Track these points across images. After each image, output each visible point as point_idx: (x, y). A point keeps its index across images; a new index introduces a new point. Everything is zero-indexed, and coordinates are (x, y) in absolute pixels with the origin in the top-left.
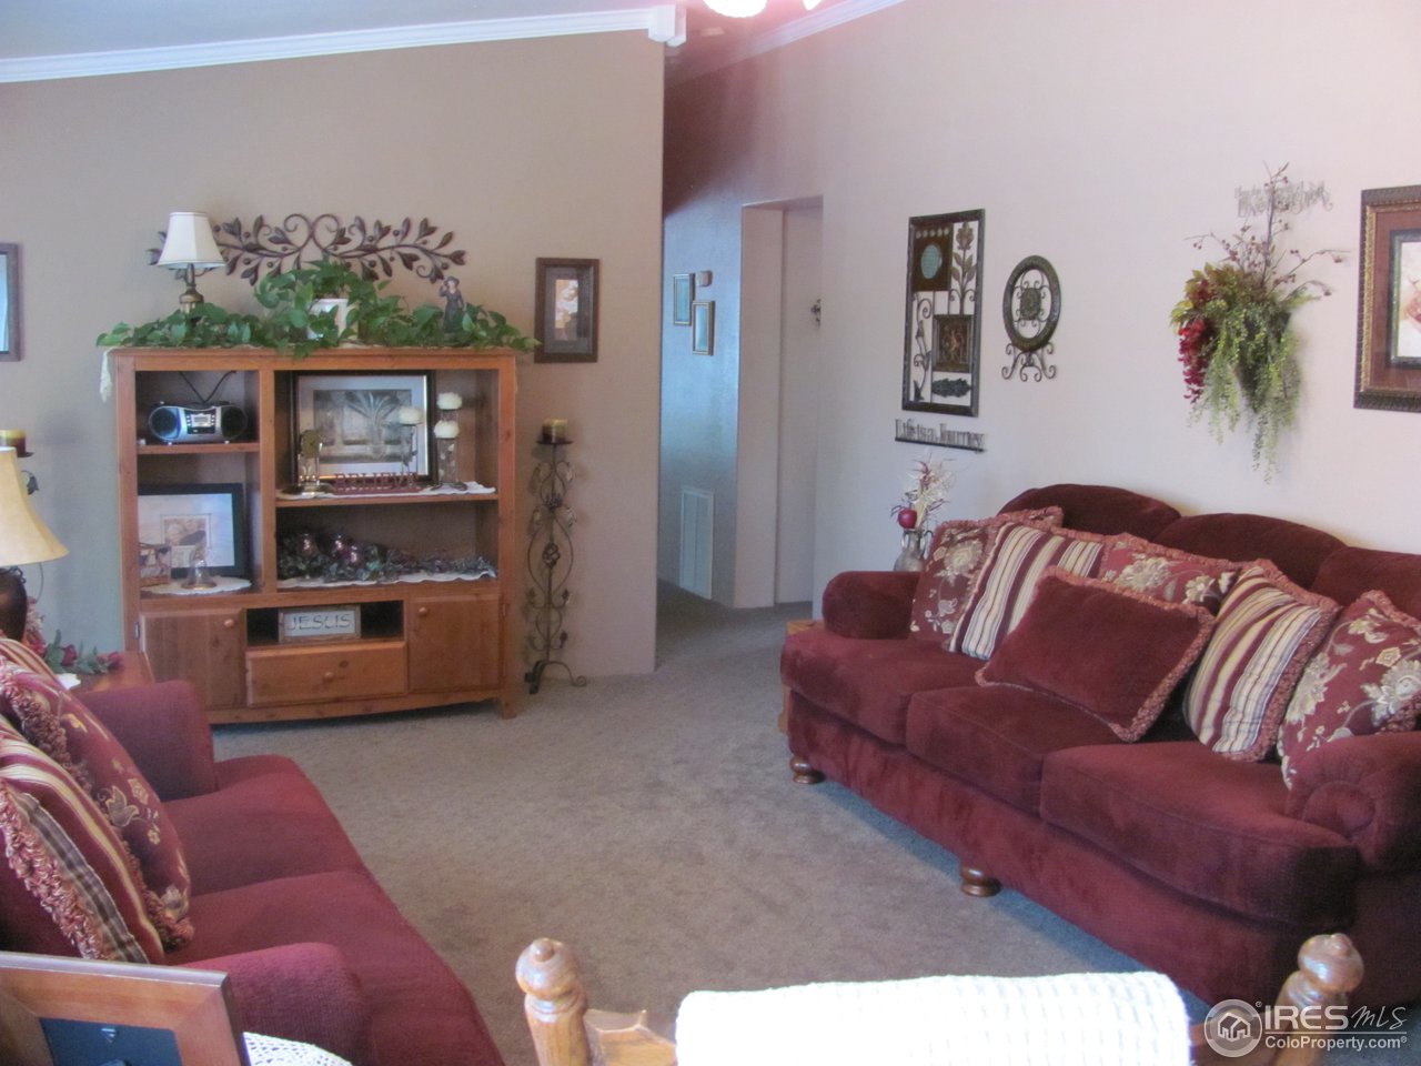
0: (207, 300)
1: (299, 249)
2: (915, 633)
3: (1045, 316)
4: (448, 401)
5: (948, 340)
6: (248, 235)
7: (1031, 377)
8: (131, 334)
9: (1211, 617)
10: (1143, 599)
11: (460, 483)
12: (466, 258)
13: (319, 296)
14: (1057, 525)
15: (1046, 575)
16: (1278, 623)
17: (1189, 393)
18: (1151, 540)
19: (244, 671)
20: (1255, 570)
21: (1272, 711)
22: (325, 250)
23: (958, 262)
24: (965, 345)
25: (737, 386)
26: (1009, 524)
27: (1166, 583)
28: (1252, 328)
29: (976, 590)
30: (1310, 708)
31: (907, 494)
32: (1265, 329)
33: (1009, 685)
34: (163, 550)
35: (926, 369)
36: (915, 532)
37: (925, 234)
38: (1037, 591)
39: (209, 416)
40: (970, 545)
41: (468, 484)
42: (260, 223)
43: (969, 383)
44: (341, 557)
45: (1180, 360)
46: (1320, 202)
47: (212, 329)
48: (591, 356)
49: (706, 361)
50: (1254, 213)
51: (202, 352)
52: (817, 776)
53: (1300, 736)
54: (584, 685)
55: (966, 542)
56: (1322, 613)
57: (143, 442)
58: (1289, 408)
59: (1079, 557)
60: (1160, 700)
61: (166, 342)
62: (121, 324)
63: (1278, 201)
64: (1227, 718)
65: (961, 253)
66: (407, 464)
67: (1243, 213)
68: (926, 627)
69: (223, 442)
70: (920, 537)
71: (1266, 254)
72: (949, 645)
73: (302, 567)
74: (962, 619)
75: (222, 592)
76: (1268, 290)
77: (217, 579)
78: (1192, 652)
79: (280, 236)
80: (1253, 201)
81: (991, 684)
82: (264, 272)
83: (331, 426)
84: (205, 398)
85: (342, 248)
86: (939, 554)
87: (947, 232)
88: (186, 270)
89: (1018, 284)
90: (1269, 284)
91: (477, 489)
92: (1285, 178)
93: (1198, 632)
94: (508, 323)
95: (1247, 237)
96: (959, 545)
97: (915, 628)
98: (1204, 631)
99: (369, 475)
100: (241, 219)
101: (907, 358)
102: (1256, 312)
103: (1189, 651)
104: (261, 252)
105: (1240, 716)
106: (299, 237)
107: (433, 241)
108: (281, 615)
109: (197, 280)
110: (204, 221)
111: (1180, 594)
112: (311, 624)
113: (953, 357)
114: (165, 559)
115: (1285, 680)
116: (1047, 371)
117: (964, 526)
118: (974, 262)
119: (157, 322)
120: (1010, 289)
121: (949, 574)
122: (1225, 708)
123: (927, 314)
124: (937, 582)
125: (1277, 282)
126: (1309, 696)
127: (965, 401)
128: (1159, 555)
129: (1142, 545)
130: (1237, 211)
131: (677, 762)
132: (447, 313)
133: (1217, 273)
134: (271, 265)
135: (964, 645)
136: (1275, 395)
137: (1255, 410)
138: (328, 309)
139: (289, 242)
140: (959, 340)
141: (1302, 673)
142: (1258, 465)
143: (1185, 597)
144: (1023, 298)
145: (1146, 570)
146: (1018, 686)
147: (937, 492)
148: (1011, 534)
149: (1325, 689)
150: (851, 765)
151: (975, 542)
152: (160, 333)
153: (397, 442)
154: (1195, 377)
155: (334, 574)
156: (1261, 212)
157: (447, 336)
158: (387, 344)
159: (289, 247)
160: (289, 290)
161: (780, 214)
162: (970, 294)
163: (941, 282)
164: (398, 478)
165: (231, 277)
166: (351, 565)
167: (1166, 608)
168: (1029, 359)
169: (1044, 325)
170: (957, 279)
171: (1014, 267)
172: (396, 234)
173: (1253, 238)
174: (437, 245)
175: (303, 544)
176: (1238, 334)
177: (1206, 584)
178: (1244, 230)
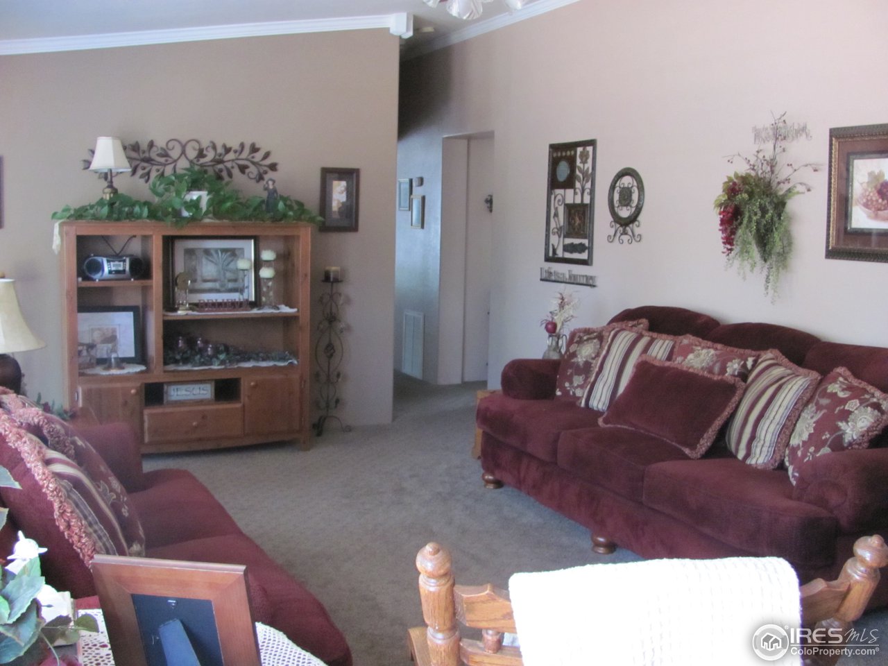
0: (120, 191)
1: (175, 161)
2: (559, 396)
3: (634, 204)
4: (267, 255)
5: (573, 219)
6: (144, 152)
7: (626, 241)
8: (72, 212)
9: (743, 384)
10: (701, 373)
11: (275, 306)
12: (278, 167)
13: (189, 190)
14: (646, 330)
15: (640, 360)
16: (784, 386)
17: (725, 250)
18: (703, 338)
19: (142, 422)
20: (768, 356)
21: (782, 439)
22: (191, 162)
23: (580, 171)
24: (584, 222)
25: (439, 248)
26: (617, 329)
27: (714, 364)
28: (764, 210)
29: (597, 369)
30: (805, 437)
31: (551, 313)
32: (772, 212)
33: (619, 426)
34: (91, 346)
35: (559, 237)
36: (556, 336)
37: (559, 154)
38: (635, 370)
39: (122, 263)
40: (592, 342)
41: (280, 306)
42: (151, 145)
43: (587, 245)
44: (202, 351)
45: (720, 230)
46: (804, 135)
47: (123, 209)
48: (354, 228)
49: (420, 233)
50: (764, 142)
51: (119, 224)
52: (498, 484)
53: (799, 453)
54: (350, 431)
55: (590, 341)
56: (812, 380)
57: (80, 279)
58: (785, 258)
59: (660, 349)
60: (713, 433)
61: (96, 218)
62: (67, 206)
63: (779, 134)
64: (754, 443)
65: (581, 166)
66: (242, 294)
67: (757, 141)
68: (565, 392)
69: (130, 279)
70: (558, 339)
71: (772, 167)
72: (581, 403)
73: (178, 357)
74: (589, 387)
75: (129, 373)
76: (774, 188)
77: (124, 365)
78: (732, 405)
79: (163, 152)
80: (763, 135)
81: (609, 426)
82: (154, 175)
83: (195, 270)
84: (118, 252)
85: (202, 161)
86: (573, 348)
87: (573, 153)
88: (106, 174)
89: (618, 184)
90: (774, 184)
91: (285, 310)
92: (784, 121)
93: (735, 393)
94: (305, 207)
95: (761, 155)
96: (585, 342)
97: (558, 393)
98: (739, 392)
99: (220, 300)
100: (140, 143)
101: (548, 230)
102: (766, 201)
103: (730, 404)
104: (153, 162)
105: (762, 442)
106: (175, 154)
107: (258, 156)
108: (165, 387)
109: (114, 179)
110: (118, 143)
111: (723, 370)
112: (184, 392)
113: (576, 230)
114: (93, 352)
115: (789, 421)
116: (636, 237)
117: (587, 331)
118: (590, 171)
119: (89, 205)
120: (613, 187)
121: (580, 360)
122: (753, 437)
123: (560, 203)
124: (572, 365)
125: (779, 183)
126: (804, 429)
127: (584, 256)
128: (709, 348)
129: (699, 342)
130: (753, 141)
131: (411, 477)
132: (267, 201)
133: (742, 177)
134: (158, 170)
135: (590, 402)
136: (778, 251)
137: (765, 261)
138: (195, 198)
139: (170, 157)
140: (580, 219)
141: (799, 416)
142: (767, 293)
143: (727, 372)
144: (621, 193)
145: (702, 357)
146: (625, 427)
147: (569, 311)
148: (618, 335)
149: (814, 425)
150: (522, 475)
151: (595, 341)
152: (92, 211)
153: (235, 280)
154: (729, 241)
155: (198, 361)
156: (768, 141)
157: (268, 215)
158: (231, 219)
159: (169, 159)
160: (171, 186)
161: (465, 142)
162: (587, 191)
163: (569, 183)
164: (237, 302)
165: (133, 178)
166: (208, 356)
167: (715, 379)
168: (624, 230)
169: (633, 209)
170: (579, 181)
171: (615, 174)
172: (235, 152)
173: (764, 157)
174: (260, 159)
175: (178, 343)
176: (756, 214)
177: (739, 365)
178: (758, 152)
